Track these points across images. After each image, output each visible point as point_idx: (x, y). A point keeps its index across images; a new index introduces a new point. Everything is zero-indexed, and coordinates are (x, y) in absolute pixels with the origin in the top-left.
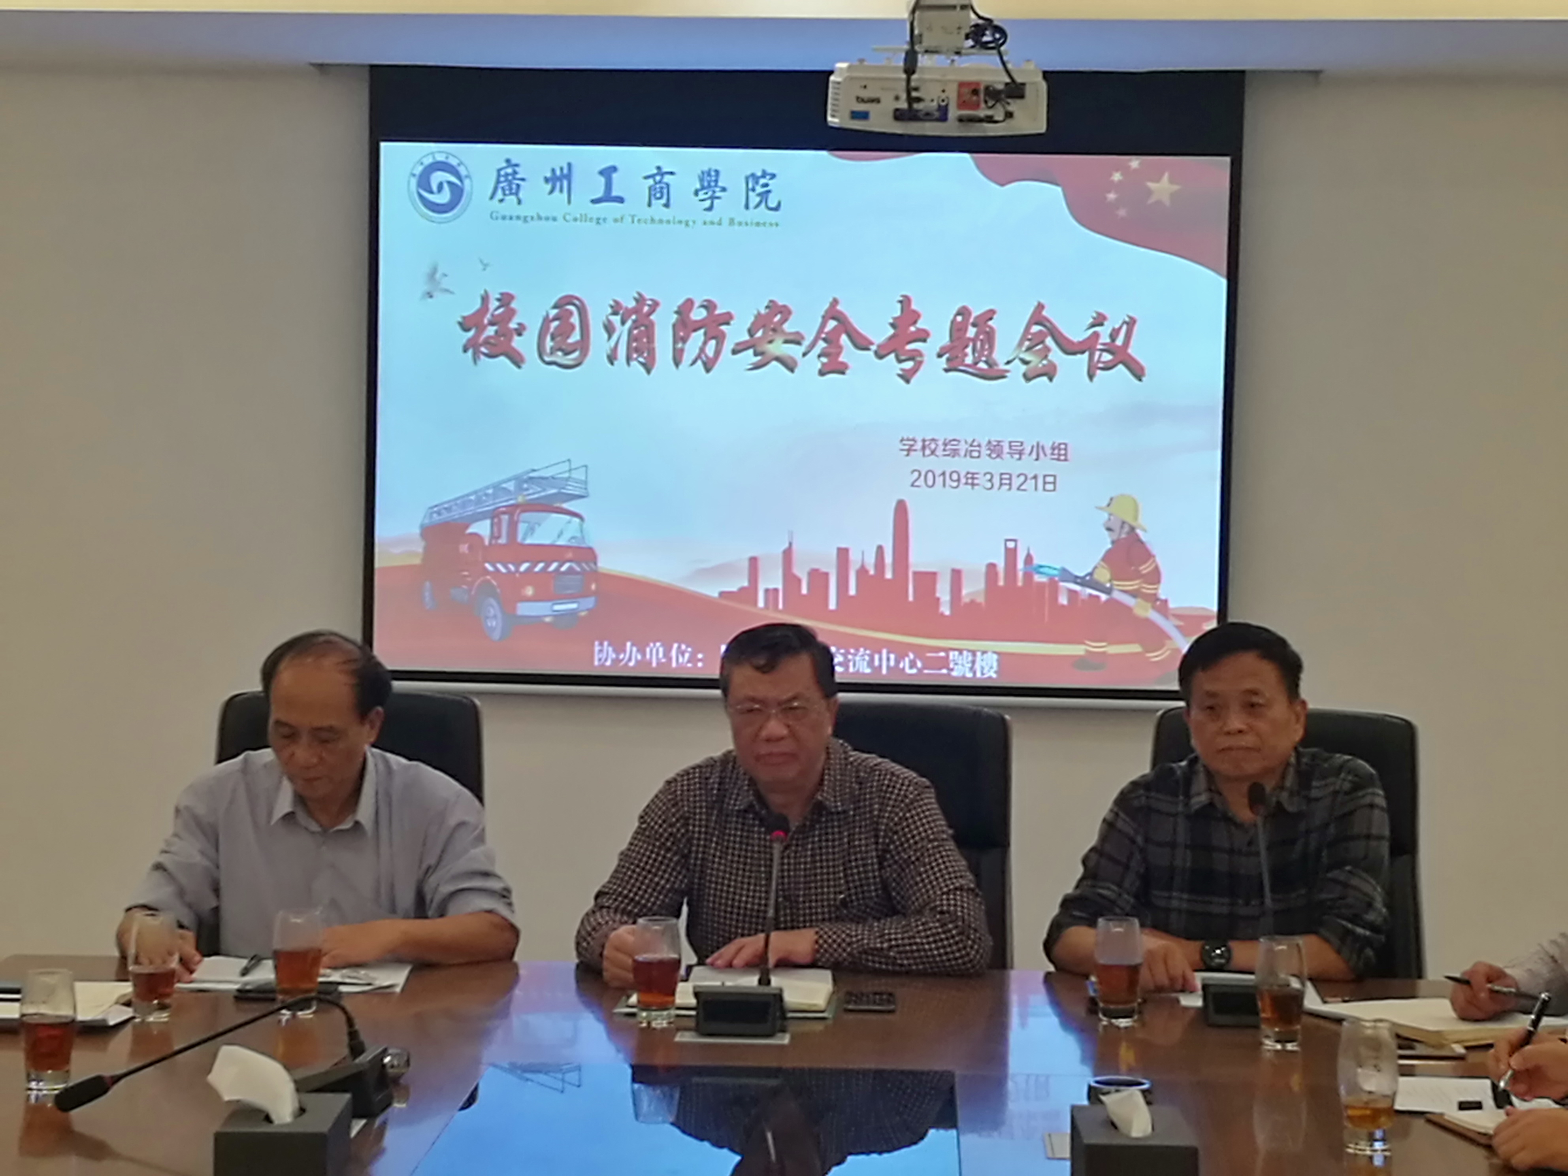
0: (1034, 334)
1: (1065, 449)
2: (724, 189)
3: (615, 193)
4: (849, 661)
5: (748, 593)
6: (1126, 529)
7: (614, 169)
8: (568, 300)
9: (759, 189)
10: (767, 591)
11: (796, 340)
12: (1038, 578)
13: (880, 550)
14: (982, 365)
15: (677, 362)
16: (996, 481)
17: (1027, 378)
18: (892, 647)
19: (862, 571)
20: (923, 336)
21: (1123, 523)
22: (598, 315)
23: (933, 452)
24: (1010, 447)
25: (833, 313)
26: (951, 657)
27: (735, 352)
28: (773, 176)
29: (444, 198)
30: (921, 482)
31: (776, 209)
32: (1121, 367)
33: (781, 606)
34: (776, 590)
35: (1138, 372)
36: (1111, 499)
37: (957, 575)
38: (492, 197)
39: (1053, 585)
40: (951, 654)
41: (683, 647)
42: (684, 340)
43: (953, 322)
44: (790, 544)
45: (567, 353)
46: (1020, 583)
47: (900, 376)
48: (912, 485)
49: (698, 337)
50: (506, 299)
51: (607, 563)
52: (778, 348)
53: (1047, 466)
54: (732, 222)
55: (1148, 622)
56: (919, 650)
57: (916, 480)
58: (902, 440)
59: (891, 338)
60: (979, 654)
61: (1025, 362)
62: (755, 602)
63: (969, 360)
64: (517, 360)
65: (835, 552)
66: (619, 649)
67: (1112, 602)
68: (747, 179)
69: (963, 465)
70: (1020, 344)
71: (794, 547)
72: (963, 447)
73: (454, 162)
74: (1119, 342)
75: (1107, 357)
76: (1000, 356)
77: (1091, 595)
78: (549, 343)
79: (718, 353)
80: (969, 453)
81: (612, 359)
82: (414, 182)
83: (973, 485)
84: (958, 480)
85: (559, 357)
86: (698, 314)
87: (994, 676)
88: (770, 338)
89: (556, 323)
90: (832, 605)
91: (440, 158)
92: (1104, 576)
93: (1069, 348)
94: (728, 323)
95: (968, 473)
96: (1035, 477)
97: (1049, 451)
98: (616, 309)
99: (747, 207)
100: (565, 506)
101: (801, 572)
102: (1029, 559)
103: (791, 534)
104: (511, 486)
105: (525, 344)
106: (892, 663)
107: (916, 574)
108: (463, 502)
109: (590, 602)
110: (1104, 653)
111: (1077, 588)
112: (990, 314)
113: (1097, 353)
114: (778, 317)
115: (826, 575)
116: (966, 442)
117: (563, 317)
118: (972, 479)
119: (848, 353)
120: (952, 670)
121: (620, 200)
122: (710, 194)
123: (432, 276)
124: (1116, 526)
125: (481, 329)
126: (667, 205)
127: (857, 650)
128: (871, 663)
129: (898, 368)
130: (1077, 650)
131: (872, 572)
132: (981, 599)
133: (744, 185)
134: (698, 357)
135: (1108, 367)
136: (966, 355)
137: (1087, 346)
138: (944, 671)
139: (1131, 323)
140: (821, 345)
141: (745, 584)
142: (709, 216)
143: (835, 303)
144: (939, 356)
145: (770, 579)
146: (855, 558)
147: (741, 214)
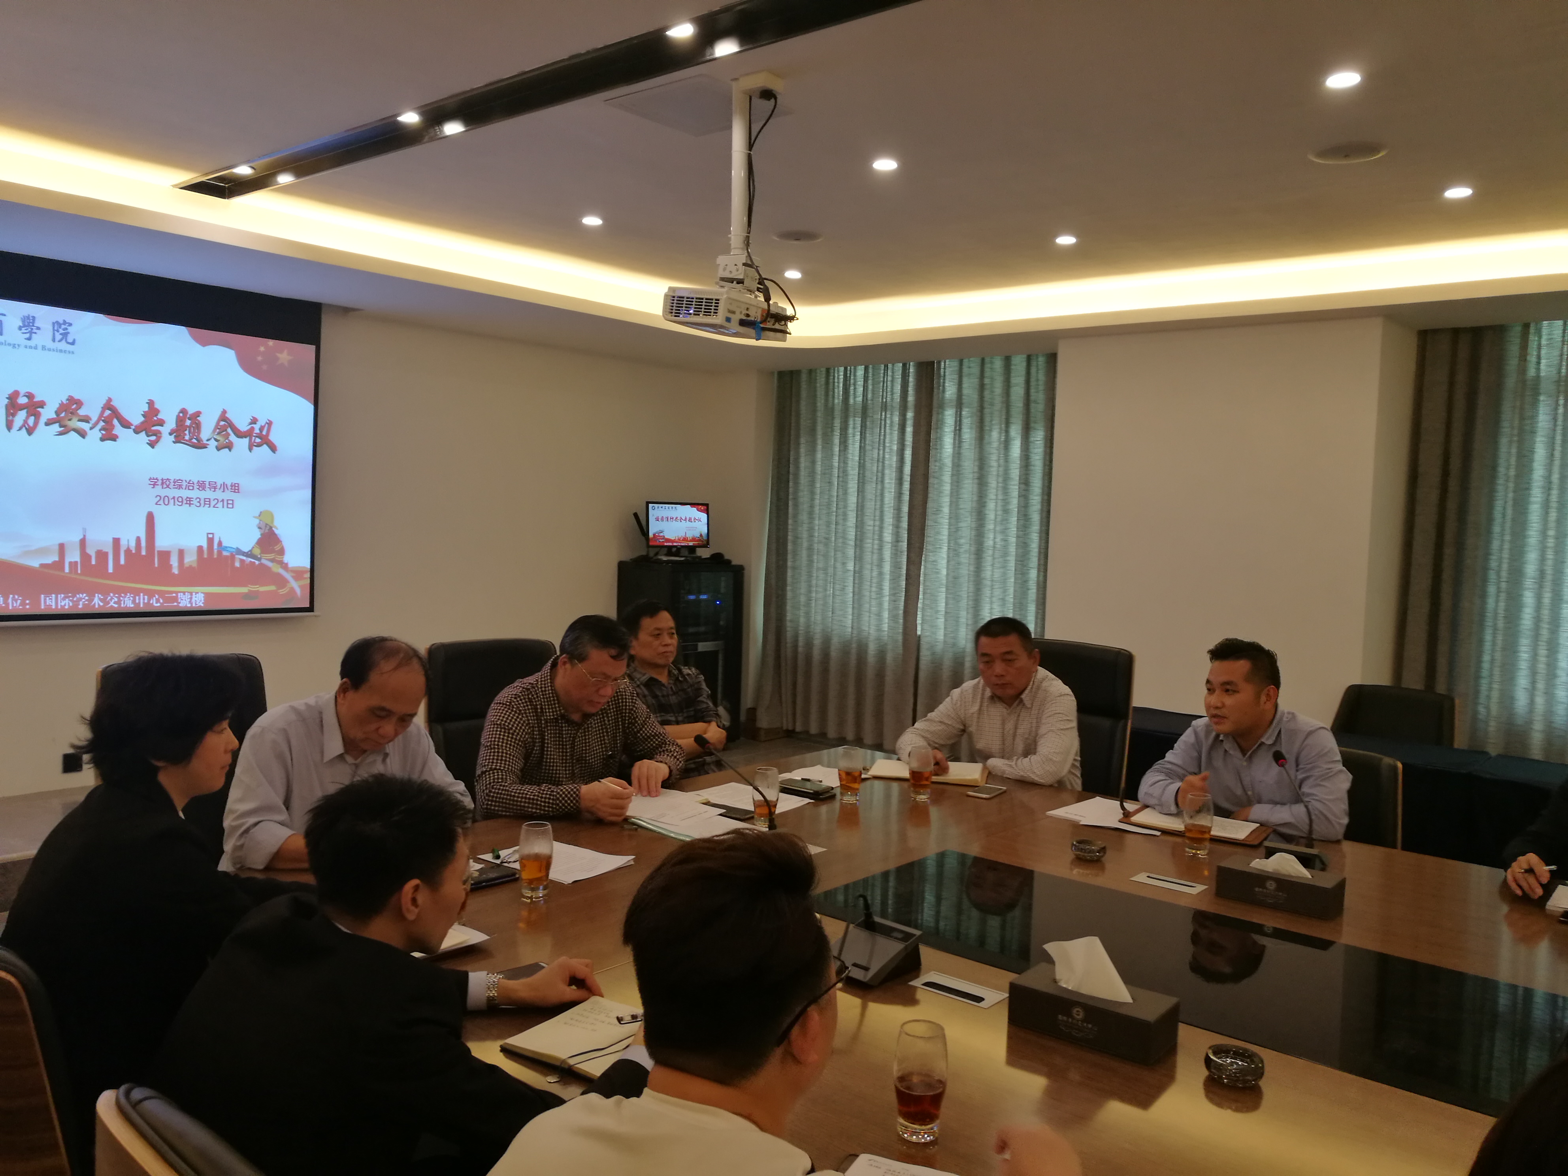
0: (221, 426)
1: (238, 487)
2: (38, 328)
4: (121, 600)
5: (59, 565)
6: (268, 528)
9: (61, 331)
10: (70, 563)
11: (86, 419)
12: (225, 553)
14: (194, 441)
15: (9, 428)
16: (202, 502)
17: (218, 449)
18: (146, 592)
19: (128, 551)
20: (161, 423)
21: (267, 524)
24: (209, 484)
25: (109, 405)
26: (179, 597)
27: (47, 424)
28: (70, 325)
30: (161, 502)
31: (73, 343)
32: (265, 446)
33: (79, 572)
34: (76, 562)
35: (273, 448)
36: (261, 512)
37: (181, 553)
39: (232, 557)
40: (179, 594)
41: (16, 597)
42: (14, 415)
43: (178, 416)
44: (85, 536)
46: (215, 556)
47: (147, 443)
48: (156, 504)
49: (22, 415)
52: (75, 423)
53: (228, 495)
54: (44, 348)
55: (279, 575)
56: (161, 594)
57: (159, 501)
58: (150, 480)
59: (142, 423)
60: (194, 593)
61: (216, 440)
62: (63, 570)
63: (187, 437)
65: (111, 540)
67: (261, 564)
68: (54, 324)
69: (185, 493)
70: (214, 431)
71: (88, 537)
72: (184, 484)
74: (264, 433)
75: (258, 440)
76: (204, 435)
77: (251, 561)
79: (36, 423)
80: (187, 488)
83: (190, 504)
84: (182, 502)
86: (23, 400)
87: (202, 605)
88: (70, 418)
90: (111, 570)
92: (257, 551)
93: (240, 434)
94: (43, 408)
95: (187, 498)
96: (223, 501)
97: (230, 488)
99: (54, 340)
101: (91, 551)
102: (220, 543)
103: (85, 530)
106: (146, 601)
107: (159, 552)
110: (258, 590)
111: (244, 558)
112: (198, 414)
113: (254, 438)
114: (74, 406)
115: (106, 554)
116: (186, 481)
118: (189, 501)
119: (118, 429)
120: (180, 603)
122: (30, 329)
124: (263, 527)
127: (126, 595)
128: (134, 601)
129: (147, 439)
130: (244, 590)
131: (134, 552)
132: (195, 565)
133: (51, 328)
134: (23, 426)
135: (259, 445)
136: (186, 434)
137: (248, 434)
138: (175, 604)
139: (270, 424)
140: (102, 424)
141: (57, 559)
142: (28, 343)
143: (110, 400)
144: (170, 434)
145: (72, 556)
146: (123, 543)
147: (50, 344)
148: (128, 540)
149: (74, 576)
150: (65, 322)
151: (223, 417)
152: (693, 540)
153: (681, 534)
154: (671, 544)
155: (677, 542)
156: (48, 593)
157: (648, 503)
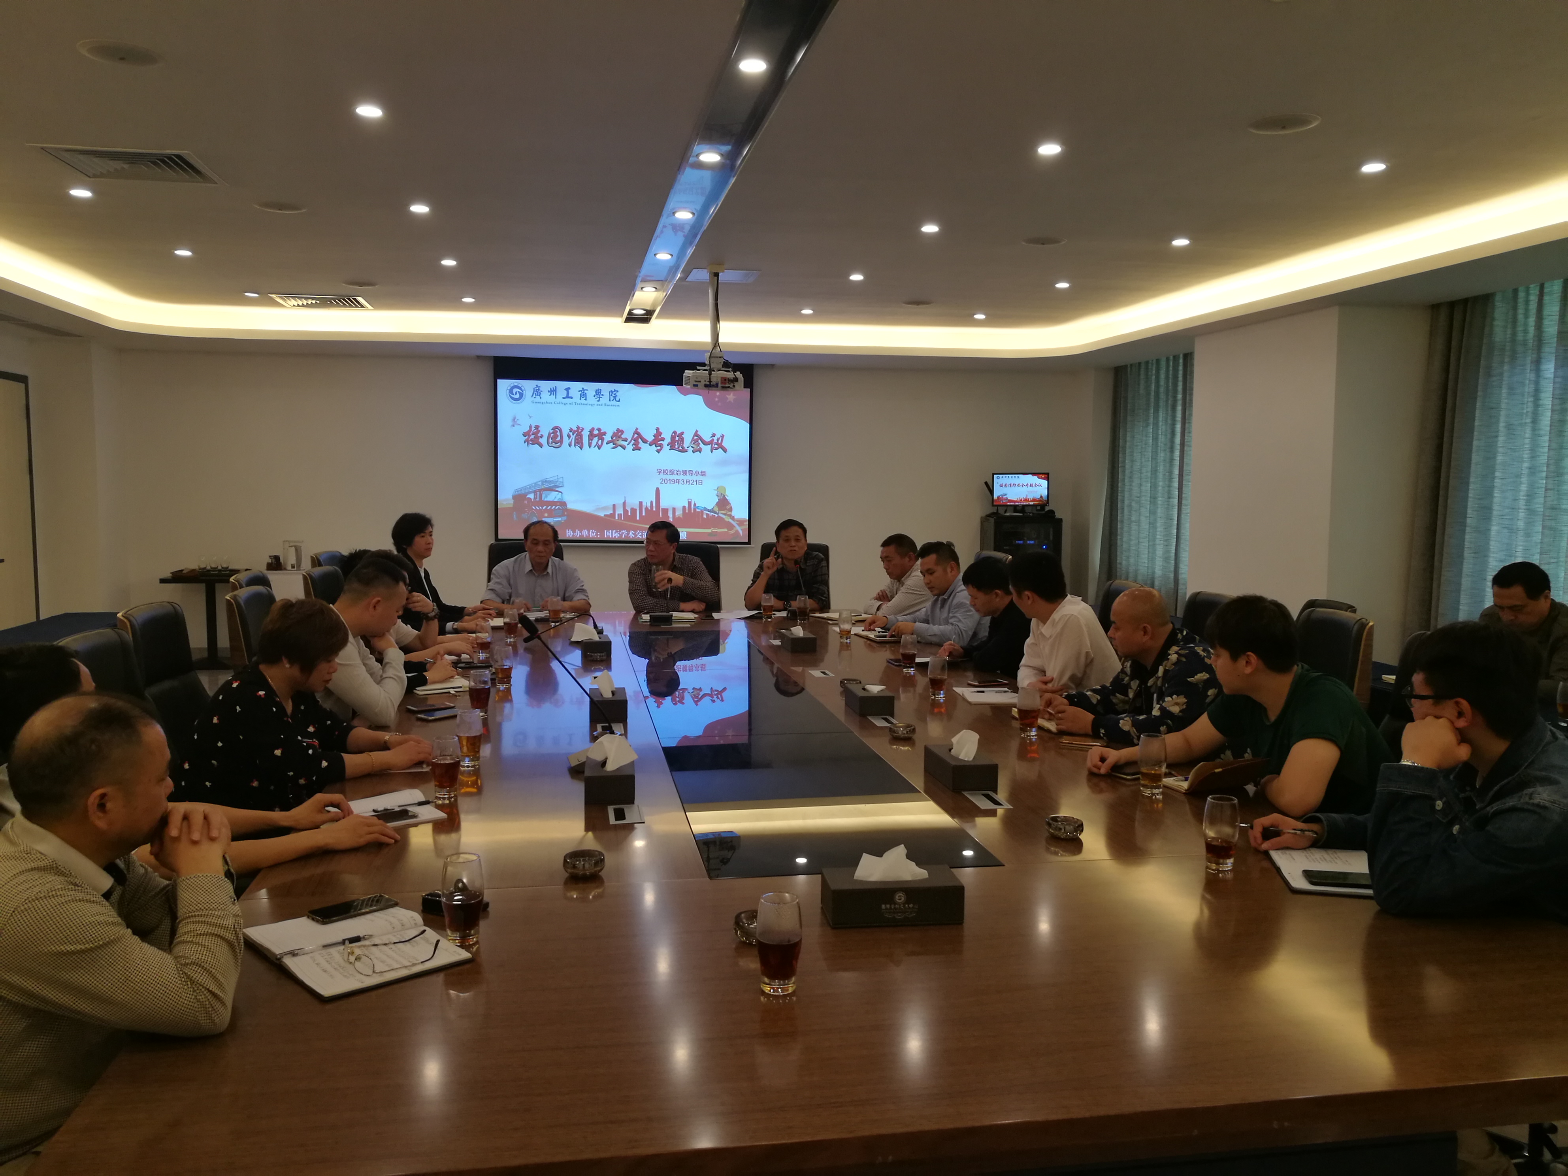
0: (695, 439)
1: (705, 473)
2: (603, 395)
3: (570, 396)
5: (613, 515)
6: (722, 495)
7: (569, 388)
8: (556, 427)
9: (613, 395)
10: (618, 514)
11: (625, 440)
12: (697, 510)
13: (652, 502)
14: (680, 448)
15: (590, 446)
16: (685, 482)
17: (694, 452)
19: (646, 508)
20: (663, 439)
22: (565, 432)
23: (667, 474)
24: (689, 472)
25: (636, 432)
27: (607, 444)
28: (617, 391)
29: (517, 396)
30: (663, 482)
31: (619, 401)
32: (720, 449)
33: (622, 520)
34: (621, 515)
35: (725, 450)
36: (718, 487)
37: (674, 509)
38: (532, 396)
39: (702, 512)
41: (594, 532)
42: (592, 440)
43: (672, 435)
45: (556, 443)
46: (693, 511)
47: (656, 451)
48: (660, 483)
49: (596, 439)
50: (537, 427)
51: (570, 506)
52: (620, 442)
53: (699, 477)
54: (605, 405)
55: (729, 522)
58: (657, 470)
59: (654, 440)
61: (692, 447)
62: (615, 518)
63: (676, 447)
64: (541, 445)
65: (638, 503)
66: (574, 532)
67: (718, 516)
68: (609, 392)
69: (675, 477)
70: (691, 442)
71: (627, 501)
72: (675, 472)
73: (520, 386)
74: (720, 442)
75: (716, 446)
76: (686, 445)
78: (550, 440)
79: (602, 444)
80: (677, 474)
81: (570, 445)
82: (508, 391)
83: (678, 483)
84: (674, 482)
85: (554, 445)
86: (596, 432)
88: (618, 439)
89: (552, 435)
90: (638, 518)
91: (516, 384)
92: (716, 509)
93: (706, 443)
94: (605, 435)
95: (677, 480)
96: (696, 481)
98: (571, 430)
99: (610, 400)
100: (557, 489)
101: (628, 509)
102: (695, 504)
103: (625, 497)
104: (540, 483)
105: (543, 441)
107: (662, 508)
108: (525, 488)
109: (565, 518)
110: (717, 531)
112: (682, 433)
113: (713, 445)
114: (620, 433)
115: (636, 509)
116: (676, 470)
117: (555, 433)
119: (641, 444)
121: (572, 398)
122: (599, 396)
123: (514, 419)
124: (720, 495)
125: (529, 436)
126: (586, 400)
129: (656, 449)
130: (709, 531)
131: (649, 508)
132: (681, 516)
133: (608, 394)
134: (596, 445)
135: (716, 449)
136: (676, 445)
137: (710, 443)
139: (723, 436)
140: (633, 442)
141: (612, 512)
142: (598, 403)
143: (637, 429)
144: (668, 445)
145: (620, 511)
146: (644, 504)
147: (609, 403)
148: (647, 503)
149: (620, 521)
150: (615, 391)
151: (696, 434)
152: (1034, 500)
153: (1023, 496)
154: (1013, 504)
155: (1018, 502)
156: (608, 530)
157: (993, 474)
